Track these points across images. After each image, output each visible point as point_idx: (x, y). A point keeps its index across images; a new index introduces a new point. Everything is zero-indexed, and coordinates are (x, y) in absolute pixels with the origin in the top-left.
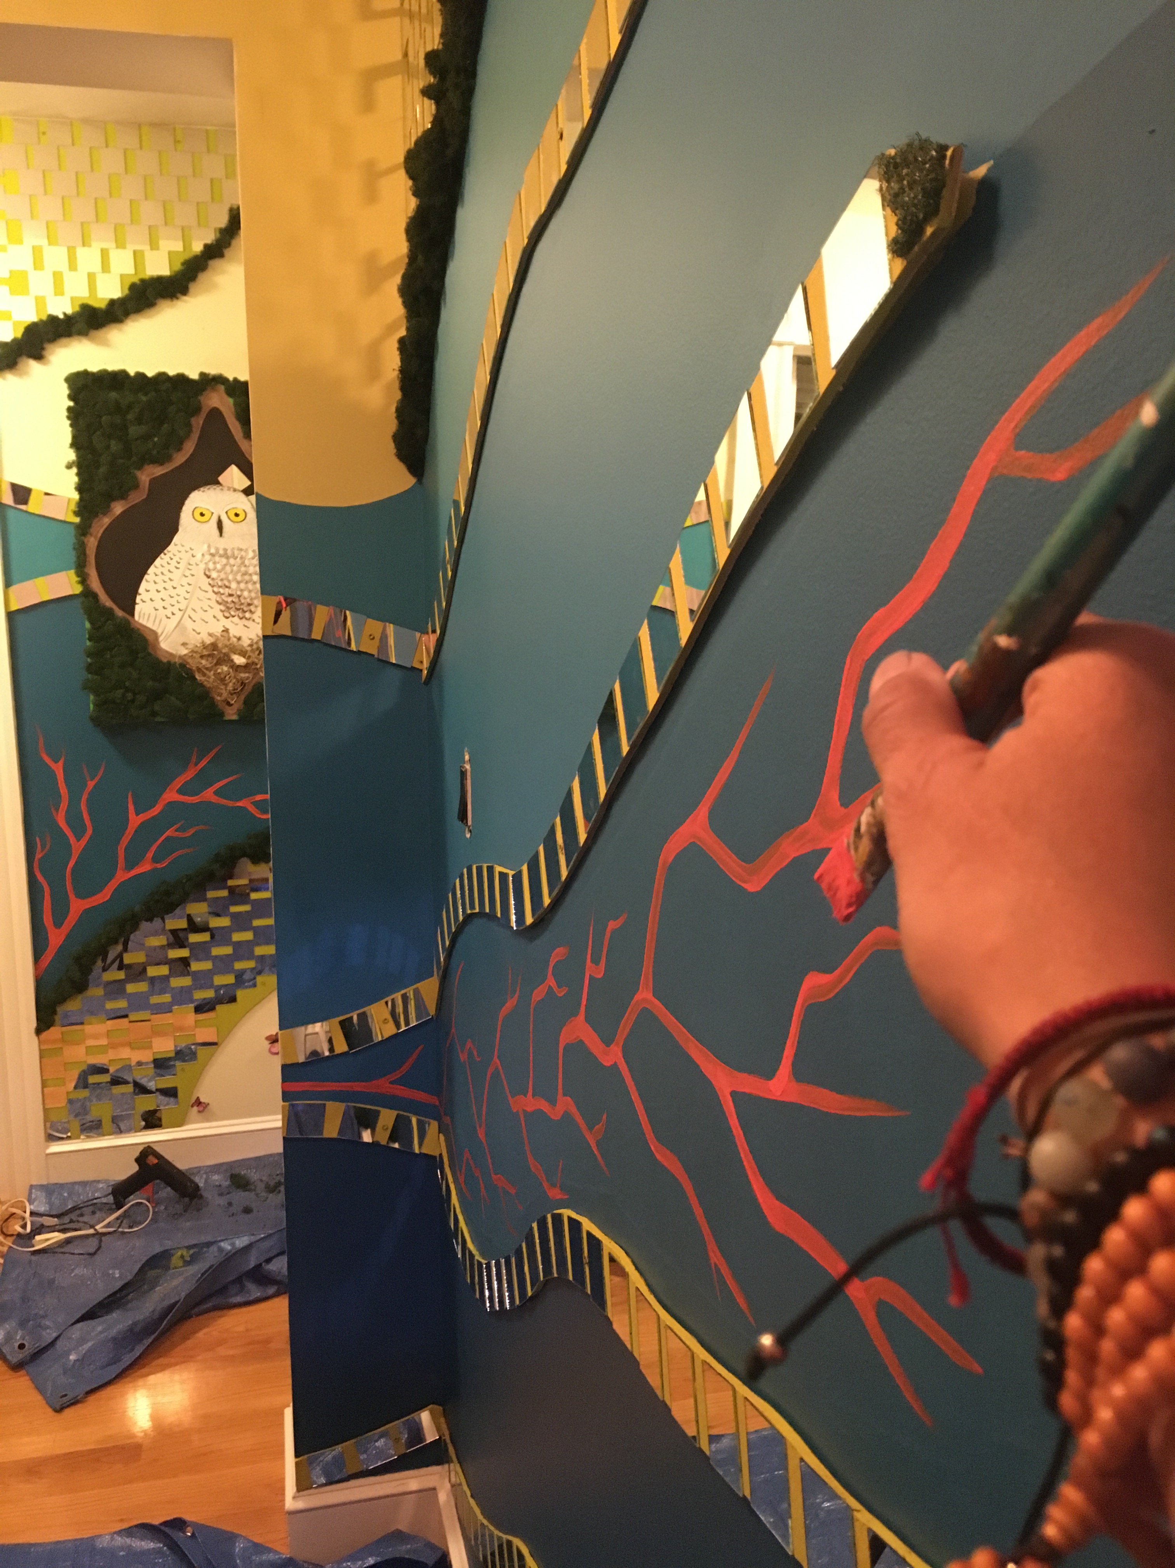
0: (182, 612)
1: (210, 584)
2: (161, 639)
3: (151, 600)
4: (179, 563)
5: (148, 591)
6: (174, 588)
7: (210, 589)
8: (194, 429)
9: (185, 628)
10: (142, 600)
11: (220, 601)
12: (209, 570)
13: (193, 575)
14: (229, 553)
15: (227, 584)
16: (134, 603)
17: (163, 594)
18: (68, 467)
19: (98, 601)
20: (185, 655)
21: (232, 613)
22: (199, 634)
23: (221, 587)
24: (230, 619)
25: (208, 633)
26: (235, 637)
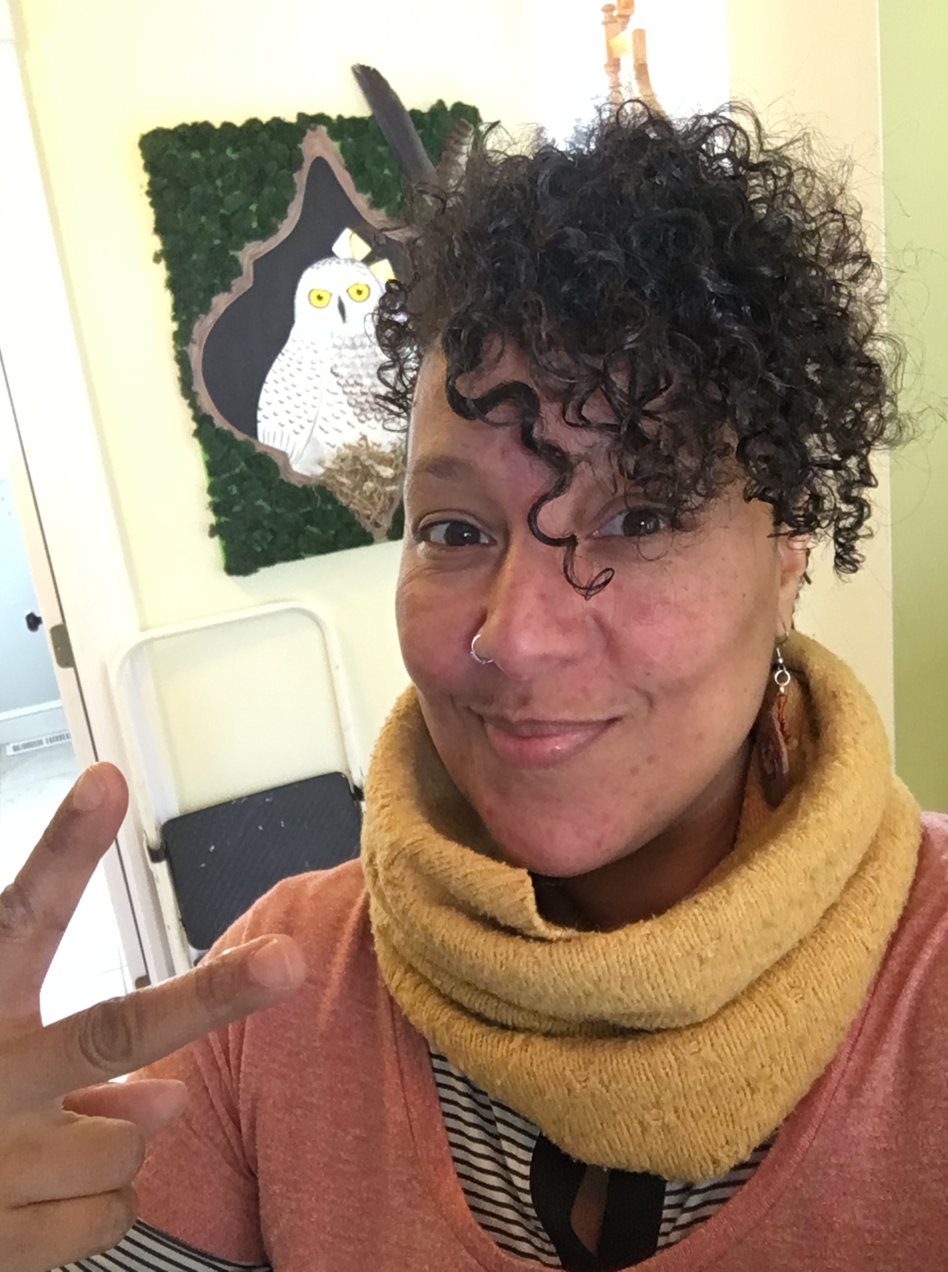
0: (312, 424)
1: (339, 384)
2: (292, 460)
3: (275, 414)
4: (300, 363)
5: (269, 404)
6: (299, 395)
7: (339, 390)
8: (298, 188)
10: (264, 416)
11: (353, 403)
12: (336, 366)
13: (318, 376)
14: (358, 343)
15: (359, 381)
16: (255, 422)
17: (288, 405)
18: (157, 258)
19: (213, 425)
20: (322, 475)
21: (369, 416)
22: (333, 447)
23: (352, 386)
24: (367, 423)
25: (344, 445)
26: (374, 444)
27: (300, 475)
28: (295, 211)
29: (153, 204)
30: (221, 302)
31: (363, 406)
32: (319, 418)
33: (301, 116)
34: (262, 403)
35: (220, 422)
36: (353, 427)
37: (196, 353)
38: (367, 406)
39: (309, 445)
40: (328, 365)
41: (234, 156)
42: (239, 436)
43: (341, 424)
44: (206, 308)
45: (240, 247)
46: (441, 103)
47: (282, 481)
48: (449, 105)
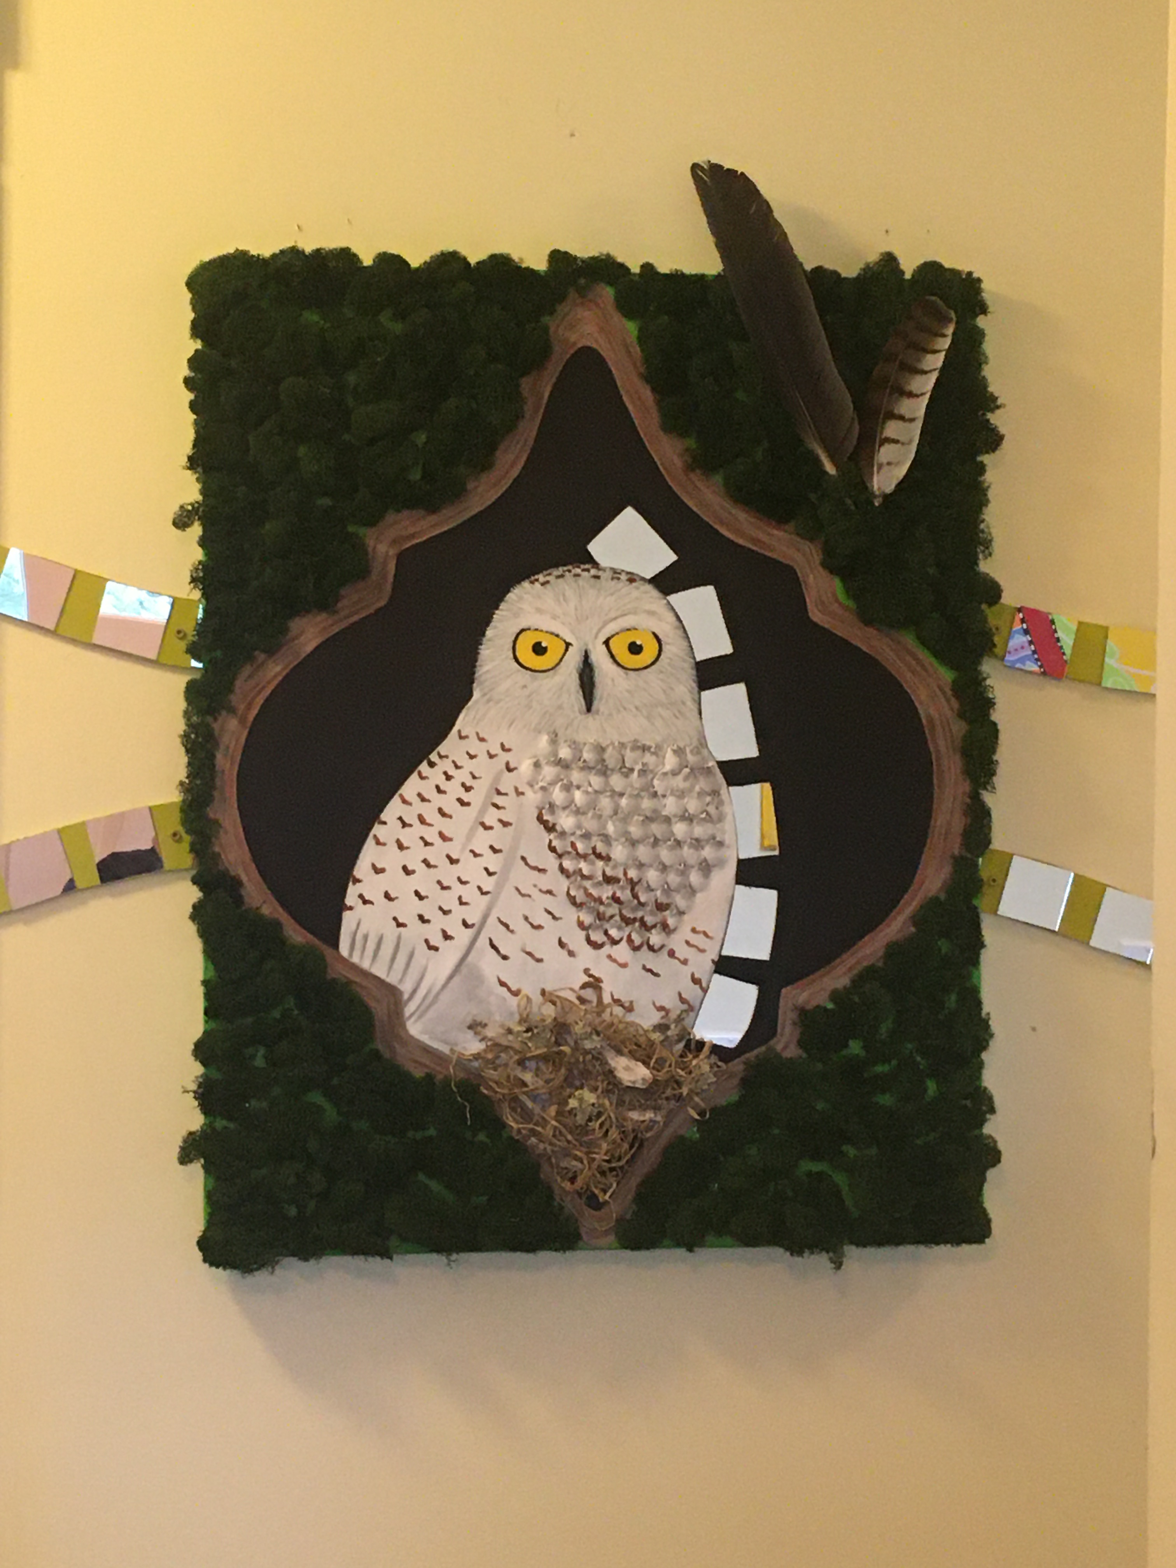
0: (470, 932)
1: (552, 849)
2: (409, 1009)
3: (387, 896)
4: (468, 789)
5: (378, 871)
6: (453, 861)
7: (550, 862)
8: (528, 409)
9: (477, 978)
11: (580, 897)
12: (552, 807)
13: (505, 824)
14: (611, 758)
15: (601, 848)
17: (423, 880)
18: (181, 522)
19: (239, 900)
20: (477, 1057)
21: (613, 932)
22: (516, 993)
23: (584, 857)
24: (607, 949)
25: (543, 993)
26: (617, 1002)
27: (427, 1050)
28: (511, 457)
29: (193, 406)
30: (308, 633)
31: (602, 908)
32: (492, 920)
33: (558, 257)
34: (362, 868)
36: (571, 954)
38: (614, 909)
39: (456, 979)
40: (532, 798)
41: (398, 328)
42: (295, 934)
43: (545, 945)
44: (271, 641)
45: (372, 521)
46: (889, 259)
47: (376, 1055)
48: (909, 266)
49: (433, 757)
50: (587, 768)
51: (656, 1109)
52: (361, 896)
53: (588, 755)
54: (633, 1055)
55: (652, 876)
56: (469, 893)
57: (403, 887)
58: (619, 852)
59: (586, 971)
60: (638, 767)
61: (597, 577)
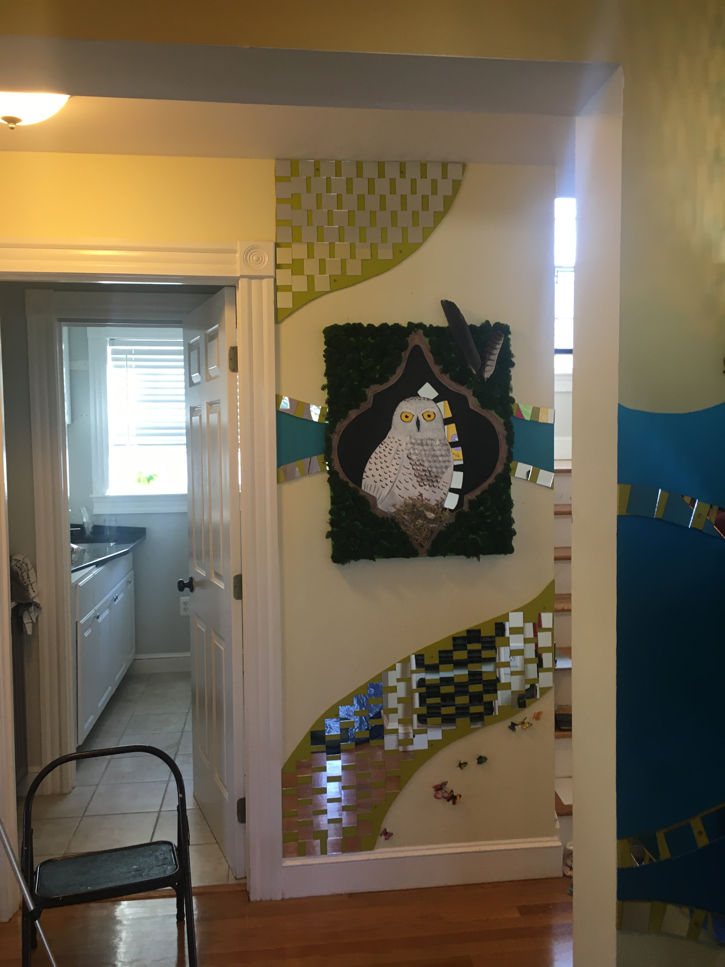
0: (392, 484)
1: (411, 464)
2: (378, 502)
3: (373, 475)
4: (391, 450)
5: (370, 470)
6: (388, 467)
7: (410, 467)
8: (403, 360)
9: (394, 494)
11: (417, 475)
12: (410, 454)
13: (400, 458)
14: (424, 443)
15: (422, 463)
17: (381, 472)
18: (323, 388)
19: (339, 477)
20: (394, 512)
21: (425, 483)
22: (403, 498)
23: (418, 465)
24: (424, 487)
25: (409, 497)
26: (426, 499)
27: (382, 511)
28: (399, 372)
29: (325, 361)
30: (353, 414)
31: (422, 477)
32: (397, 481)
33: (410, 324)
34: (367, 469)
35: (342, 476)
36: (415, 488)
37: (336, 438)
38: (425, 478)
39: (389, 495)
40: (406, 452)
41: (372, 341)
42: (351, 485)
43: (409, 486)
44: (345, 416)
45: (368, 387)
46: (487, 322)
47: (371, 512)
48: (492, 323)
49: (383, 443)
50: (418, 444)
51: (436, 524)
52: (366, 476)
53: (419, 442)
54: (431, 512)
55: (434, 470)
56: (392, 474)
57: (376, 473)
58: (426, 464)
59: (419, 492)
60: (430, 444)
61: (420, 399)
